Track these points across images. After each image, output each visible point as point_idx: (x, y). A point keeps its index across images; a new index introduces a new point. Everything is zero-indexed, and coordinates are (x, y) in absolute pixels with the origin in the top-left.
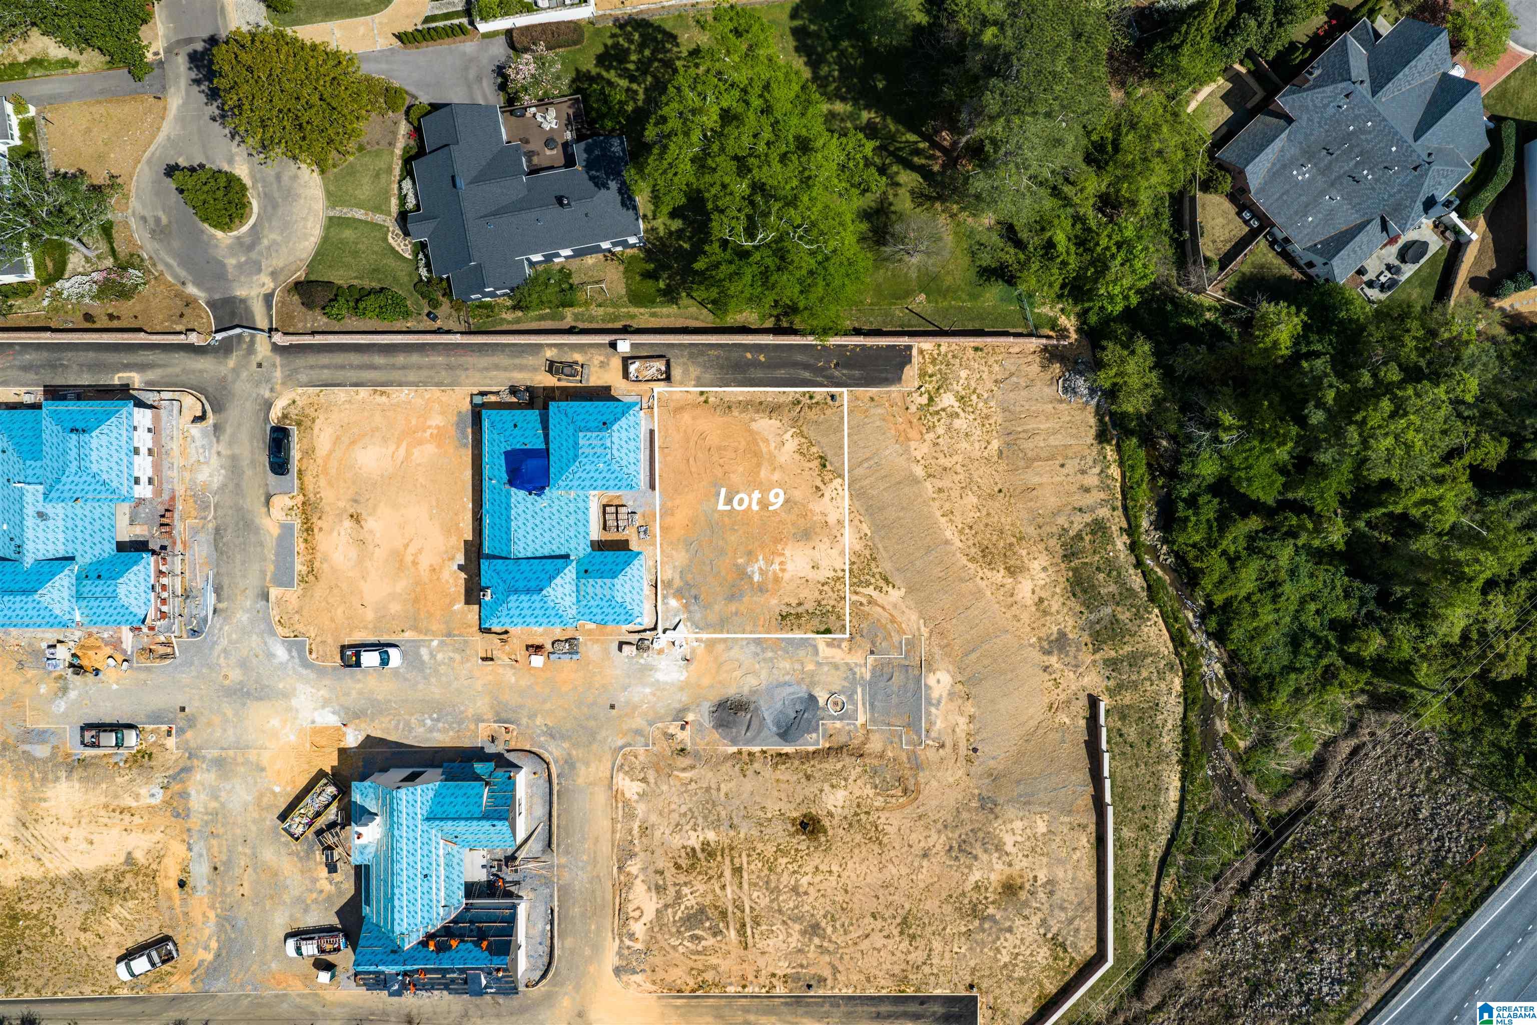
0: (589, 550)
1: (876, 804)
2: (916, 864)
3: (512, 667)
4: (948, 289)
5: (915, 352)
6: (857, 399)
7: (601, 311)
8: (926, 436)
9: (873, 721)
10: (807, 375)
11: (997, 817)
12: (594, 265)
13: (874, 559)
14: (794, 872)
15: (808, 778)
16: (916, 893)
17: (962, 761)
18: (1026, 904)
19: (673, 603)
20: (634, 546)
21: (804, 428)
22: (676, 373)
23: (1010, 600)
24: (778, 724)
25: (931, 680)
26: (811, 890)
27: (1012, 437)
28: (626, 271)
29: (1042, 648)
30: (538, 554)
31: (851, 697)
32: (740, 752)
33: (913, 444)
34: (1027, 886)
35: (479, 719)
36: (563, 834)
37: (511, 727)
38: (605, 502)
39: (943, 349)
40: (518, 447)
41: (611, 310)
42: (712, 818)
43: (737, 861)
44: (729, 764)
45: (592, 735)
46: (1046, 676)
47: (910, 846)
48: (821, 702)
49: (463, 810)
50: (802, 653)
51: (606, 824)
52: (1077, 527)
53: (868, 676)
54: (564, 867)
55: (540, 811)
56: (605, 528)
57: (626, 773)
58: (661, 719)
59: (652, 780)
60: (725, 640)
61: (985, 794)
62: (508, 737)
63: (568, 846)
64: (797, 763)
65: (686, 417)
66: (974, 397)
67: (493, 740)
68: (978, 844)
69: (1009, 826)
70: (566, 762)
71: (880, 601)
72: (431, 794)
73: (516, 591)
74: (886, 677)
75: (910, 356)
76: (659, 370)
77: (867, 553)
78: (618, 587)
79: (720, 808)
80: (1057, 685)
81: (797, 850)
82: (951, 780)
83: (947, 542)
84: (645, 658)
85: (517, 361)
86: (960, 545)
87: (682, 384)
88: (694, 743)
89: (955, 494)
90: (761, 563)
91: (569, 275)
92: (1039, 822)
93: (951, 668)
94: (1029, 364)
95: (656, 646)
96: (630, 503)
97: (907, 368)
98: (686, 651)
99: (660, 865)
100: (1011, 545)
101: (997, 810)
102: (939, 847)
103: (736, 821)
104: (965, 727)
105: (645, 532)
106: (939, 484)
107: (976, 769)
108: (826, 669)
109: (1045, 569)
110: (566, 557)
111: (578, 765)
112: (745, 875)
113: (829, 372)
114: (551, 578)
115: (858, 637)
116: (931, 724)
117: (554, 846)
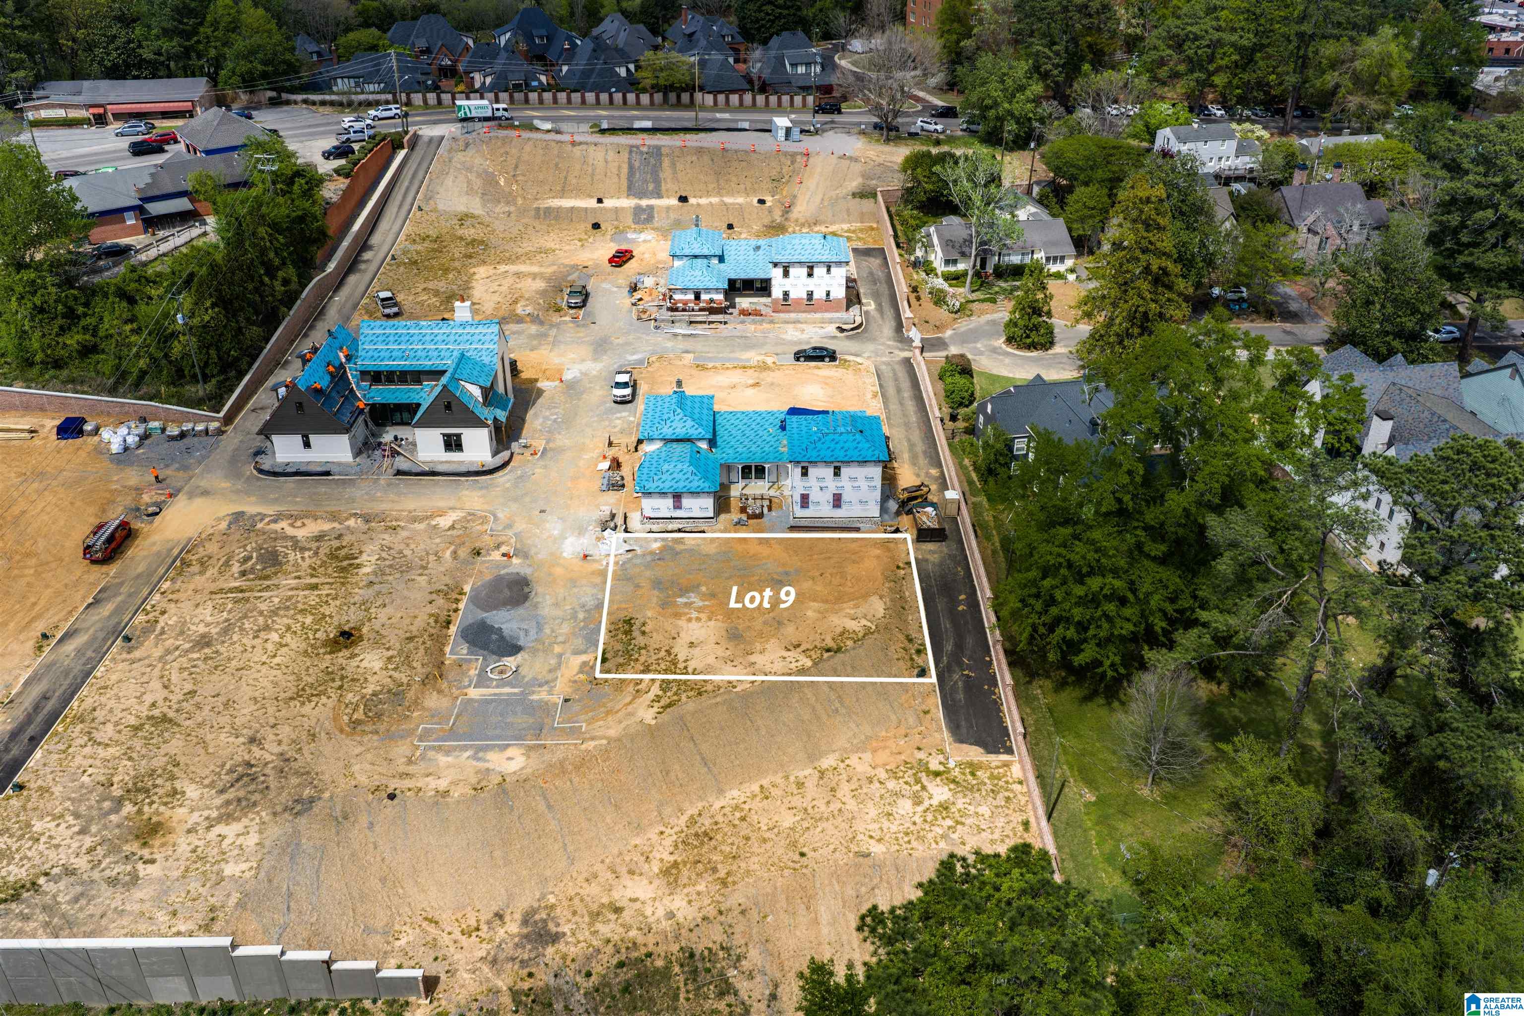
1: (351, 695)
2: (244, 731)
5: (1005, 758)
8: (880, 771)
9: (470, 701)
10: (949, 647)
11: (275, 814)
14: (289, 629)
15: (410, 639)
16: (203, 731)
17: (377, 780)
18: (115, 850)
21: (877, 638)
22: (929, 547)
25: (515, 751)
26: (257, 641)
29: (537, 910)
31: (507, 684)
32: (462, 593)
33: (867, 756)
34: (144, 852)
35: (550, 440)
36: (412, 482)
37: (537, 456)
38: (776, 500)
39: (1019, 787)
42: (388, 570)
43: (325, 587)
44: (450, 582)
45: (515, 499)
47: (274, 726)
48: (507, 660)
50: (579, 642)
51: (411, 507)
53: (534, 698)
54: (375, 483)
55: (443, 468)
57: (464, 518)
58: (520, 542)
59: (450, 533)
60: (604, 583)
61: (319, 804)
62: (527, 454)
63: (397, 486)
64: (433, 633)
68: (242, 794)
69: (254, 829)
70: (491, 486)
71: (640, 701)
74: (529, 711)
75: (997, 752)
80: (469, 932)
81: (317, 630)
82: (356, 769)
84: (593, 528)
88: (484, 562)
90: (700, 604)
92: (244, 866)
95: (607, 533)
96: (774, 514)
97: (979, 750)
98: (594, 557)
99: (348, 538)
101: (287, 816)
102: (259, 754)
103: (377, 586)
104: (432, 786)
105: (740, 523)
107: (362, 798)
108: (553, 661)
111: (484, 491)
112: (306, 593)
113: (956, 669)
115: (590, 686)
116: (448, 752)
117: (401, 477)
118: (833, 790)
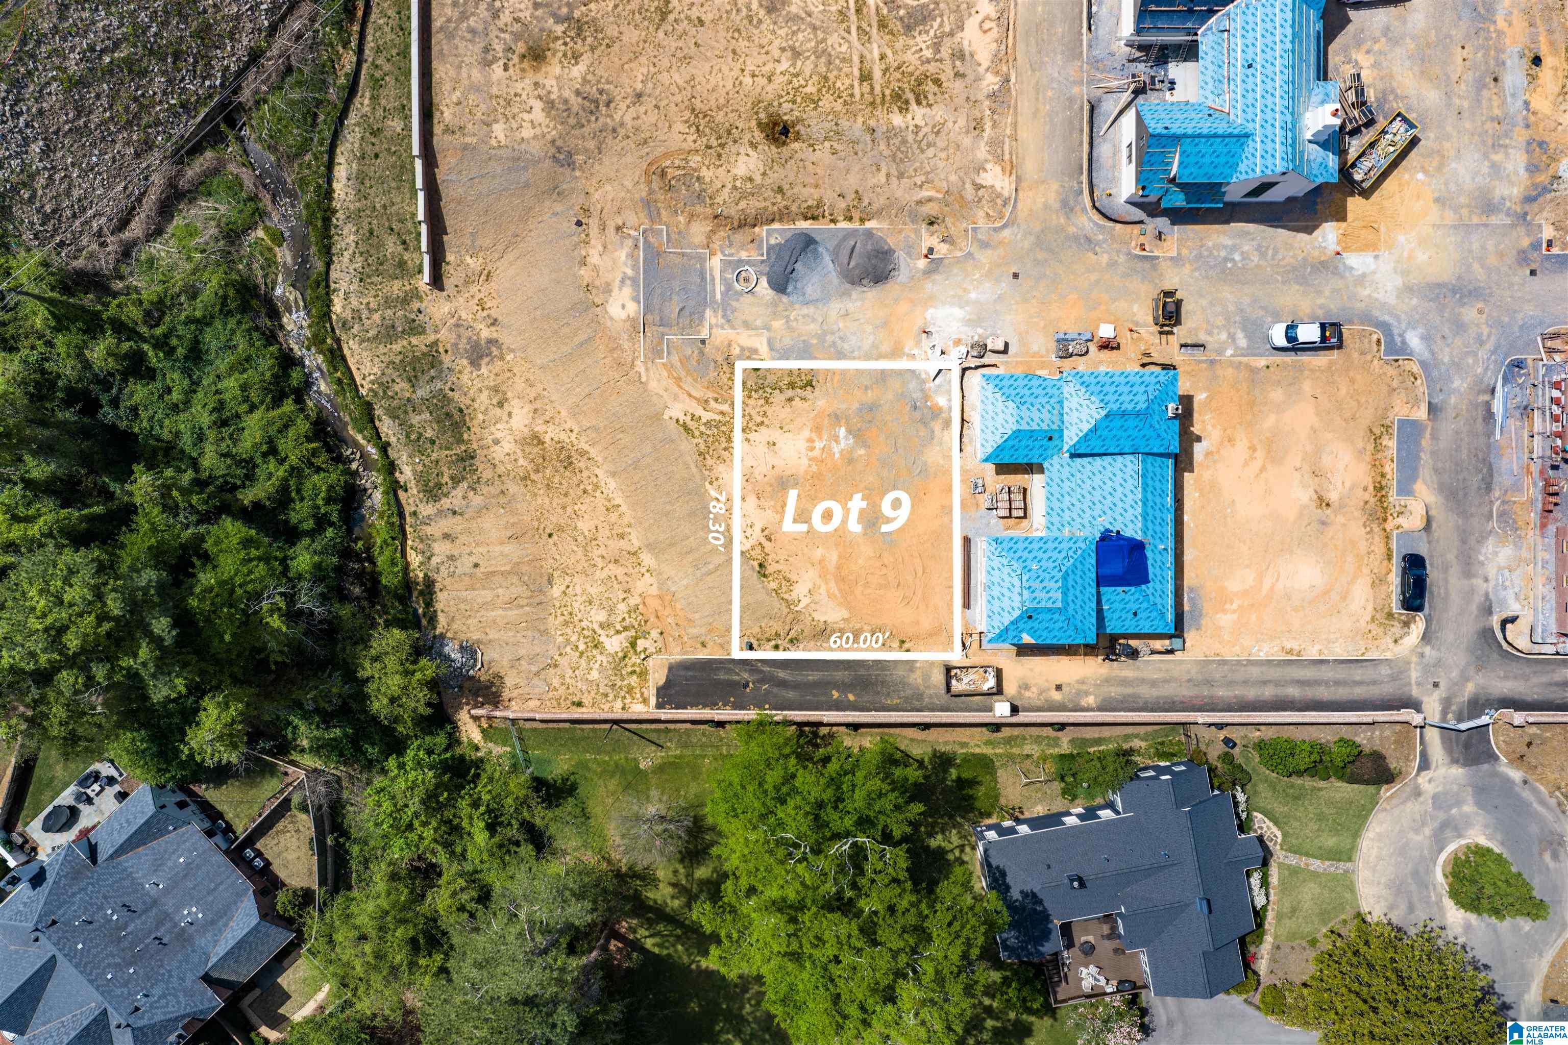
0: (1046, 465)
1: (699, 158)
3: (1137, 324)
4: (612, 777)
5: (653, 701)
6: (722, 646)
7: (1027, 749)
8: (638, 600)
9: (702, 259)
10: (782, 674)
12: (1035, 804)
13: (701, 454)
14: (796, 75)
17: (595, 210)
19: (941, 401)
20: (990, 468)
21: (786, 610)
22: (938, 677)
23: (538, 405)
24: (816, 253)
25: (632, 308)
27: (537, 600)
28: (997, 797)
29: (500, 348)
30: (1109, 459)
31: (729, 288)
32: (862, 221)
33: (654, 591)
34: (516, 59)
35: (1177, 261)
36: (1076, 123)
37: (1138, 252)
38: (1025, 523)
40: (1133, 589)
41: (1016, 751)
43: (866, 88)
44: (875, 207)
46: (494, 313)
49: (1203, 147)
50: (787, 341)
51: (1023, 134)
52: (459, 492)
53: (708, 313)
54: (1075, 82)
55: (1103, 150)
56: (1025, 490)
58: (958, 261)
61: (568, 171)
62: (1142, 239)
63: (1070, 108)
64: (794, 208)
65: (926, 624)
67: (1160, 236)
70: (1072, 210)
71: (694, 403)
72: (1242, 167)
73: (1138, 414)
74: (686, 312)
76: (959, 680)
77: (709, 462)
78: (1011, 420)
79: (887, 153)
80: (481, 304)
83: (613, 474)
84: (976, 333)
85: (1129, 691)
86: (598, 471)
87: (932, 664)
88: (917, 232)
91: (1064, 792)
92: (501, 137)
93: (609, 324)
94: (517, 687)
95: (964, 350)
96: (994, 521)
97: (662, 682)
104: (592, 252)
105: (976, 486)
106: (623, 544)
108: (759, 323)
110: (1074, 456)
111: (1057, 205)
112: (856, 73)
114: (1094, 430)
115: (720, 360)
116: (631, 256)
117: (1087, 107)
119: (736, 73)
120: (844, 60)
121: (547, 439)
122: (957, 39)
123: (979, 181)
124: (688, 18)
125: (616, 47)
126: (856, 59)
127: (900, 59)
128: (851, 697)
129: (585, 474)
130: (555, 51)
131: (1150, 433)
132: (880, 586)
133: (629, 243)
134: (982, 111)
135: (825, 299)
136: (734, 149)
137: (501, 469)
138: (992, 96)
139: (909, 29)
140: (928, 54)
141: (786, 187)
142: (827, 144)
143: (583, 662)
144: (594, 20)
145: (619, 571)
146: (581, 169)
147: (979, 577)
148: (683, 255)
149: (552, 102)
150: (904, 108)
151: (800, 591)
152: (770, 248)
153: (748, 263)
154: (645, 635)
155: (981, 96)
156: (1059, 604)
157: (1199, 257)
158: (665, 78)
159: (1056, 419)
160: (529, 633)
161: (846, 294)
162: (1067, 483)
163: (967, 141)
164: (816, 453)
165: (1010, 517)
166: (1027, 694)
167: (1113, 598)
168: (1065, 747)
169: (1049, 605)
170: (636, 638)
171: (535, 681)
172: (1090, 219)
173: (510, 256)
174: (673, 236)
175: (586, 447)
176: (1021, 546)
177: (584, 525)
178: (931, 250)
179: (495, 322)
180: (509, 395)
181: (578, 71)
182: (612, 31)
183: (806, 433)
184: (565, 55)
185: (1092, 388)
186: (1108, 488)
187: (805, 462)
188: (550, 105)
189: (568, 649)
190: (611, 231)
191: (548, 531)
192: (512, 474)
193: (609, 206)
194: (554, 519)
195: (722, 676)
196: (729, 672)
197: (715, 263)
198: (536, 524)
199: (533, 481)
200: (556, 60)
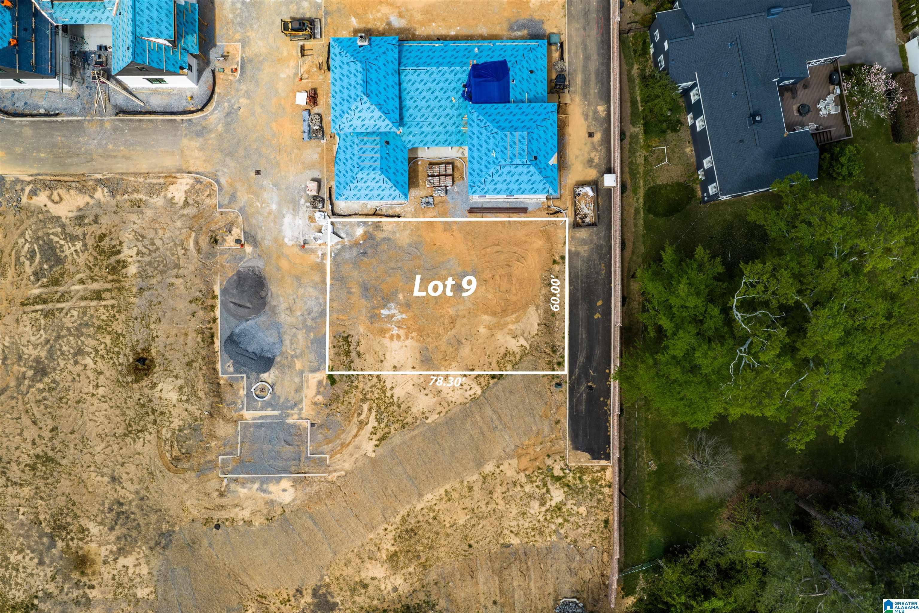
0: (409, 146)
1: (164, 430)
2: (105, 470)
3: (296, 74)
4: (662, 492)
5: (603, 463)
6: (558, 407)
7: (640, 160)
8: (522, 474)
9: (246, 426)
10: (581, 359)
11: (151, 549)
12: (684, 153)
13: (403, 427)
14: (97, 351)
15: (189, 364)
16: (78, 470)
17: (205, 514)
18: (67, 578)
19: (359, 231)
20: (415, 193)
21: (530, 357)
22: (583, 233)
23: (365, 556)
24: (242, 334)
25: (286, 484)
26: (79, 368)
27: (523, 556)
28: (679, 184)
29: (320, 587)
30: (404, 94)
31: (268, 405)
32: (214, 297)
33: (514, 462)
34: (85, 579)
35: (245, 43)
36: (133, 125)
37: (238, 74)
38: (458, 164)
39: (606, 490)
40: (511, 73)
41: (641, 170)
42: (150, 270)
43: (107, 295)
44: (202, 286)
45: (230, 154)
46: (292, 592)
47: (123, 465)
48: (264, 376)
49: (144, 17)
50: (312, 356)
51: (144, 167)
53: (290, 421)
54: (101, 126)
55: (155, 102)
56: (431, 164)
57: (193, 187)
58: (246, 220)
59: (186, 211)
60: (324, 282)
61: (175, 537)
62: (228, 71)
63: (122, 130)
64: (204, 352)
65: (539, 243)
66: (560, 520)
67: (225, 57)
68: (125, 531)
69: (142, 561)
70: (204, 128)
71: (362, 432)
73: (366, 70)
74: (289, 439)
75: (600, 459)
76: (585, 216)
77: (409, 420)
78: (372, 175)
79: (159, 278)
80: (284, 602)
81: (118, 353)
82: (188, 503)
83: (421, 495)
84: (304, 204)
85: (593, 78)
86: (418, 508)
87: (572, 238)
88: (223, 252)
89: (468, 503)
90: (399, 317)
91: (675, 130)
92: (147, 591)
93: (298, 502)
94: (592, 570)
95: (317, 214)
96: (456, 189)
97: (589, 456)
98: (312, 245)
99: (104, 220)
100: (419, 557)
101: (158, 549)
102: (122, 492)
103: (147, 293)
104: (240, 516)
105: (428, 203)
106: (477, 487)
107: (199, 529)
108: (297, 380)
109: (395, 589)
110: (401, 121)
111: (201, 139)
112: (94, 303)
113: (583, 380)
114: (379, 106)
115: (327, 411)
116: (243, 484)
117: (121, 117)
118: (491, 493)
119: (95, 401)
120: (85, 313)
121: (393, 549)
122: (67, 222)
123: (181, 203)
124: (51, 440)
125: (75, 498)
126: (83, 304)
127: (83, 268)
128: (600, 303)
129: (420, 518)
130: (78, 547)
131: (382, 60)
132: (510, 281)
133: (233, 486)
134: (125, 201)
135: (278, 326)
136: (157, 402)
137: (417, 585)
138: (113, 193)
139: (59, 261)
140: (79, 245)
141: (187, 359)
142: (152, 326)
143: (572, 519)
144: (52, 516)
145: (499, 490)
146: (173, 525)
147: (501, 199)
148: (242, 442)
149: (119, 549)
150: (124, 264)
151: (514, 345)
152: (237, 371)
153: (249, 389)
154: (550, 469)
155: (114, 202)
156: (525, 134)
157: (241, 24)
158: (99, 459)
159: (371, 139)
160: (549, 561)
161: (274, 311)
162: (425, 129)
163: (149, 213)
164: (402, 332)
165: (452, 175)
166: (596, 160)
167: (518, 90)
168: (638, 130)
169: (525, 142)
170: (553, 476)
171: (587, 557)
172: (212, 113)
173: (246, 579)
174: (228, 450)
175: (399, 517)
176: (476, 166)
177: (462, 519)
178: (238, 241)
179: (299, 591)
180: (357, 579)
181: (94, 529)
182: (61, 501)
183: (386, 341)
184: (81, 539)
185: (345, 108)
186: (428, 95)
187: (409, 342)
188: (122, 552)
189: (562, 531)
190: (223, 501)
191: (467, 548)
192: (421, 576)
193: (203, 503)
194: (458, 543)
195: (583, 407)
196: (579, 401)
197: (249, 415)
198: (461, 558)
199: (427, 560)
200: (85, 546)
